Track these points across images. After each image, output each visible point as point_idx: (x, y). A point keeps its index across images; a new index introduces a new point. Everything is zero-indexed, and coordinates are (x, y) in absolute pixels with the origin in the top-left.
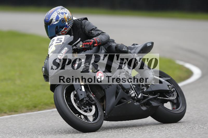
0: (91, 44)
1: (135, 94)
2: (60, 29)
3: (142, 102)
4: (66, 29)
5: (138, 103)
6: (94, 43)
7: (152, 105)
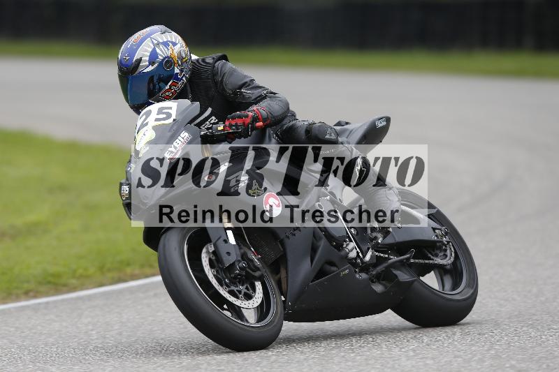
0: (246, 122)
1: (357, 252)
2: (158, 84)
3: (374, 273)
4: (174, 84)
5: (364, 276)
6: (255, 119)
7: (398, 280)
